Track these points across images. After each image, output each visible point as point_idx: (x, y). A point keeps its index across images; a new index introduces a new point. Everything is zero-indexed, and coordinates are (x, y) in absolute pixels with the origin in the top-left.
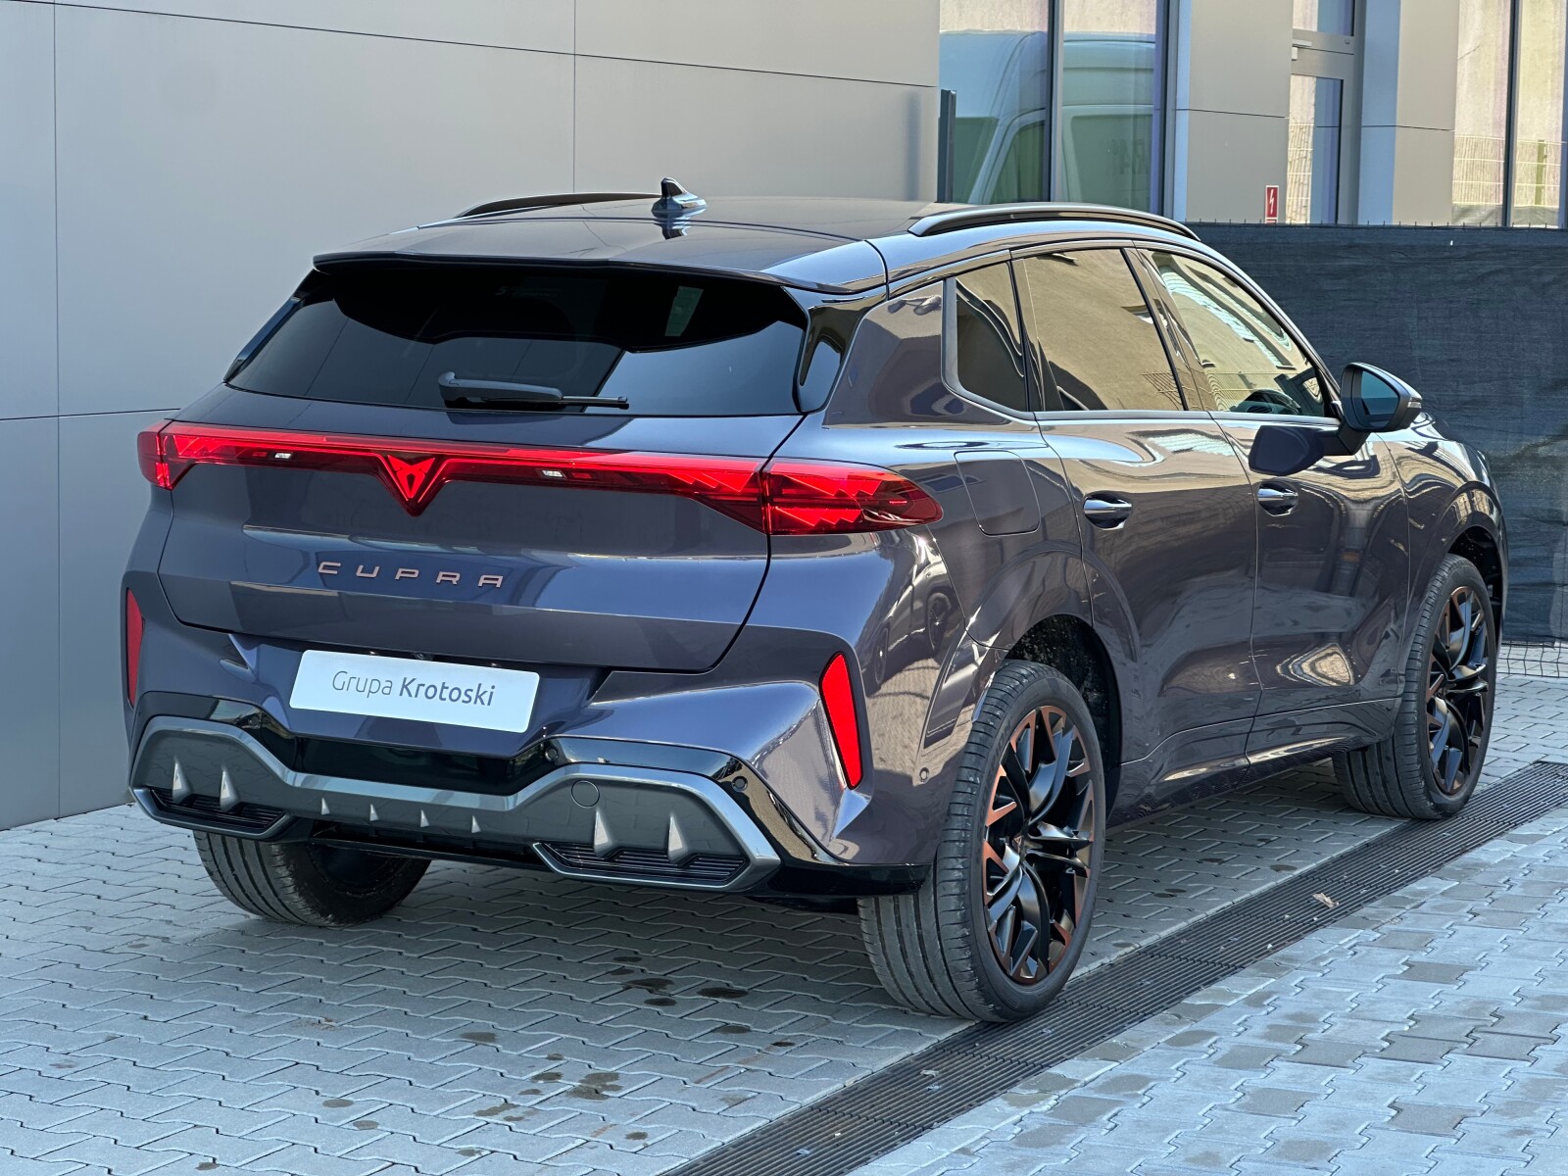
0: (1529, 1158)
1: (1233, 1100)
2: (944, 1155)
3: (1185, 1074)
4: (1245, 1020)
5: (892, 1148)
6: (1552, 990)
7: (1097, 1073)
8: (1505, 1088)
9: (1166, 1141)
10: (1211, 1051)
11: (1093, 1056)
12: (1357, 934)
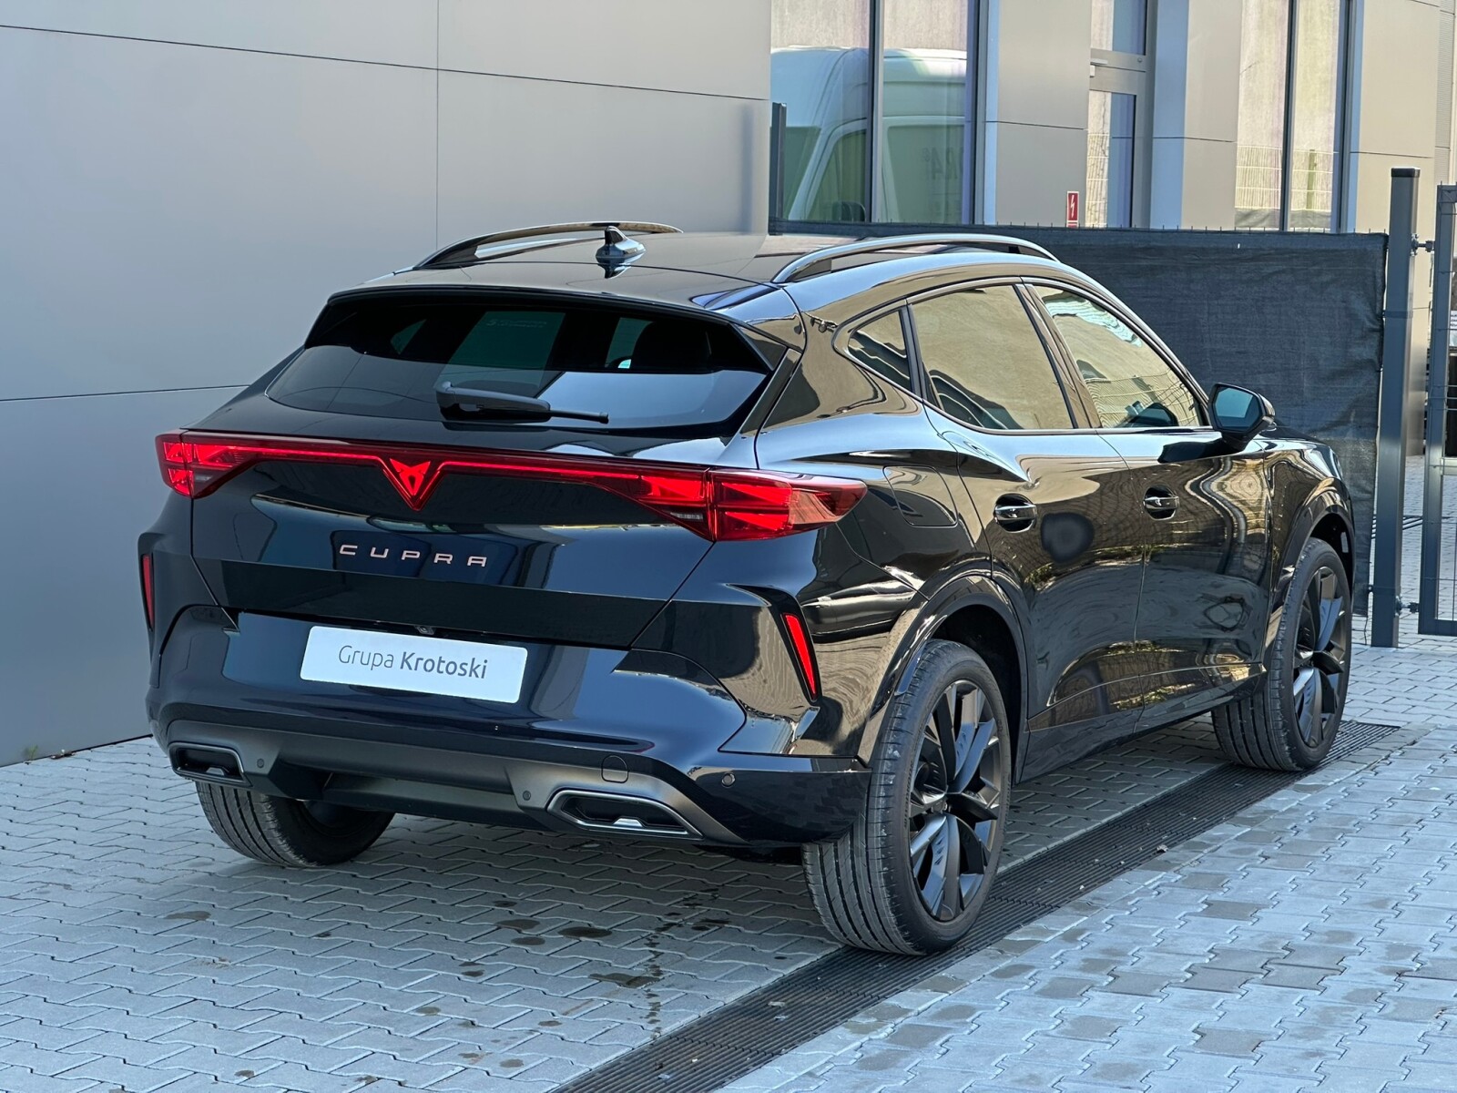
0: (1321, 1078)
1: (1053, 1026)
2: (793, 1079)
3: (1008, 1003)
4: (1062, 955)
5: (744, 1072)
6: (1338, 926)
7: (929, 1004)
8: (1297, 1014)
9: (994, 1064)
10: (1032, 983)
11: (925, 988)
12: (1160, 876)
